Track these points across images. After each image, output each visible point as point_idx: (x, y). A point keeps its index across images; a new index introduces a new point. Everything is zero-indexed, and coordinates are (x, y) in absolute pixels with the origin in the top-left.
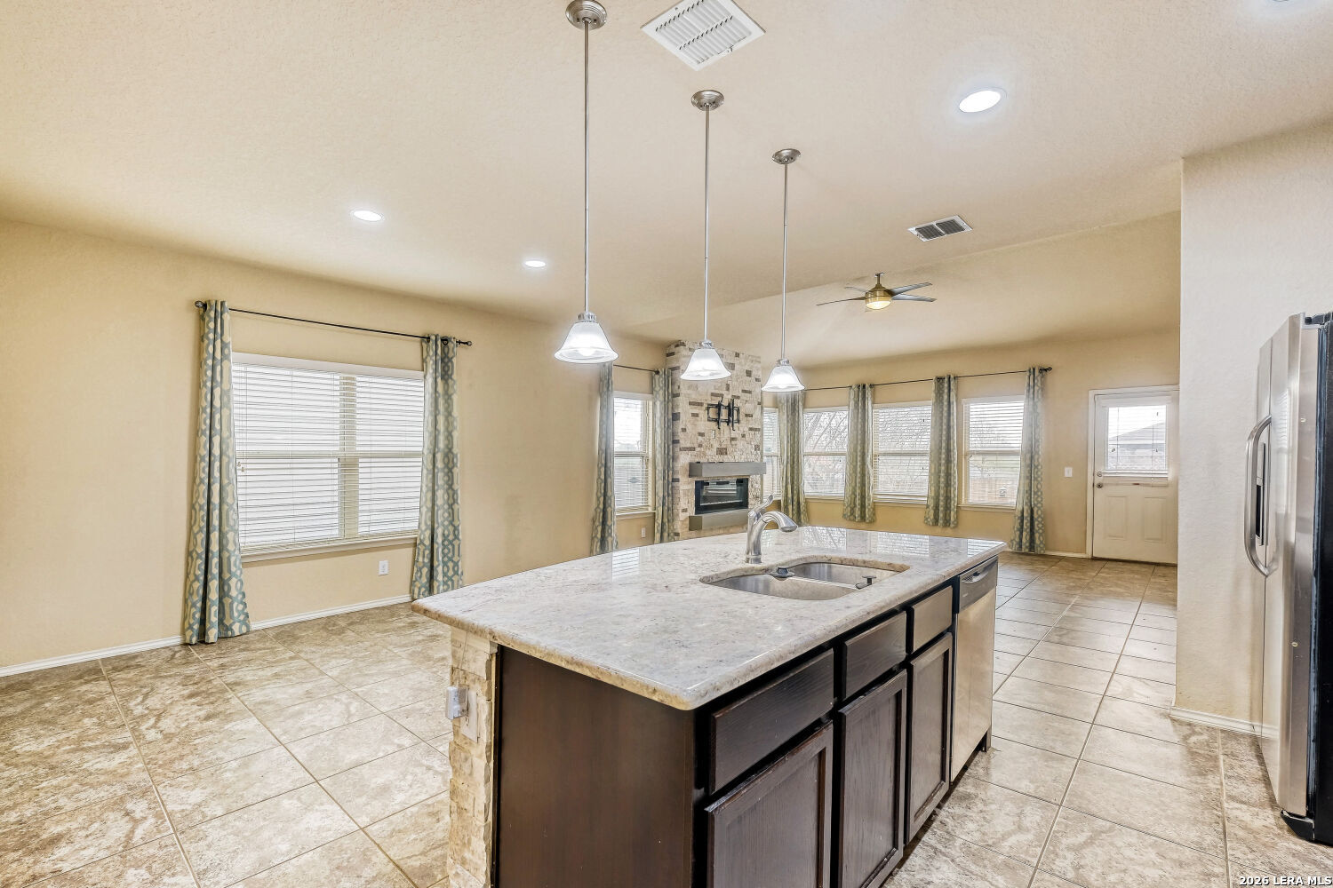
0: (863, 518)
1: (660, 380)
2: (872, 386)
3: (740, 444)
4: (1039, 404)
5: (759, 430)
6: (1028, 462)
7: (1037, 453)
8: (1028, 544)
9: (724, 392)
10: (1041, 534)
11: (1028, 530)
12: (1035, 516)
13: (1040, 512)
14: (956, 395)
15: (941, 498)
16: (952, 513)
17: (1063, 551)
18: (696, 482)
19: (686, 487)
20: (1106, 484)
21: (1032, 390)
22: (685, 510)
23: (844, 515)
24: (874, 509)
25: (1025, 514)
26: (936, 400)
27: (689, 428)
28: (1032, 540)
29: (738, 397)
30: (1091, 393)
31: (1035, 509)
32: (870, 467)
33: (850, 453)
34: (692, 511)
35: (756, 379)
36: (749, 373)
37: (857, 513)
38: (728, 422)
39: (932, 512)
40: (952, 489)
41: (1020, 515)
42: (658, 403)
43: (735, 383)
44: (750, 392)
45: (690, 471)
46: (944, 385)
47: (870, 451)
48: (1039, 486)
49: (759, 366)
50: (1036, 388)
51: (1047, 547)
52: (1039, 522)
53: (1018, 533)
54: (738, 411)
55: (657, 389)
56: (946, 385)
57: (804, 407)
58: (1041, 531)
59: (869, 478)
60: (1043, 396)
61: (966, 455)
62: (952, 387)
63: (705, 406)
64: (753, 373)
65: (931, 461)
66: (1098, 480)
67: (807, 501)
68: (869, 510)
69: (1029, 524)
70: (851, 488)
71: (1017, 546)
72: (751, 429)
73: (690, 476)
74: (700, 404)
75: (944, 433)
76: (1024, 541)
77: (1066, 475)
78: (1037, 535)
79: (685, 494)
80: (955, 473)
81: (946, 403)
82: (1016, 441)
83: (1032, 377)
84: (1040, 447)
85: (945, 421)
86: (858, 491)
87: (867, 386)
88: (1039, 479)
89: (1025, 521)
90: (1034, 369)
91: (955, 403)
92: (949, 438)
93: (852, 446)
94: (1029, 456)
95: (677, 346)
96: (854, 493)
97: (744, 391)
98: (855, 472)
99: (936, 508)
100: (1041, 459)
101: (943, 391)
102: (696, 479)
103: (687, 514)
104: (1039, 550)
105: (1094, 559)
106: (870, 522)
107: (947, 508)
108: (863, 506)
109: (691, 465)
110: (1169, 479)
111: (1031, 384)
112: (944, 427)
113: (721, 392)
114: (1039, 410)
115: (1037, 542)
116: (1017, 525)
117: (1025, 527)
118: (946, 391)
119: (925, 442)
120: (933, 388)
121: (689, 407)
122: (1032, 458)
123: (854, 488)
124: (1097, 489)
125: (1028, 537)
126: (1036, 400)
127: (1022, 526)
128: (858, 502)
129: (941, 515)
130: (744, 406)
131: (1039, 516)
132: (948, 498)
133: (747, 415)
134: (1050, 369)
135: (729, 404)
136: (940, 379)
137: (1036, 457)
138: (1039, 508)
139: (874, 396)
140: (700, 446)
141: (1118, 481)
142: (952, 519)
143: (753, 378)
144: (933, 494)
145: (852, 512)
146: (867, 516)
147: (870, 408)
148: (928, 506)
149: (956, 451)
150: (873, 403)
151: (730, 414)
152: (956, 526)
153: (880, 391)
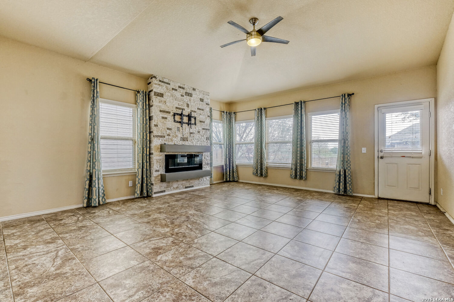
0: (261, 175)
1: (140, 97)
2: (265, 109)
3: (197, 136)
4: (348, 113)
5: (209, 130)
6: (342, 144)
7: (347, 140)
8: (343, 190)
9: (185, 108)
10: (350, 184)
11: (343, 182)
12: (347, 174)
13: (349, 172)
14: (305, 111)
15: (298, 165)
16: (304, 172)
17: (361, 194)
18: (166, 155)
19: (158, 158)
20: (386, 157)
21: (344, 106)
22: (157, 171)
23: (253, 173)
24: (267, 170)
25: (342, 173)
26: (295, 114)
27: (160, 125)
28: (345, 187)
29: (195, 112)
30: (376, 106)
31: (347, 171)
32: (264, 149)
33: (256, 143)
34: (162, 171)
35: (207, 104)
36: (202, 100)
37: (259, 172)
38: (188, 124)
39: (294, 172)
40: (304, 160)
41: (338, 173)
42: (139, 109)
43: (192, 104)
44: (203, 110)
45: (161, 148)
46: (299, 106)
47: (264, 141)
48: (349, 158)
49: (208, 97)
50: (346, 104)
51: (353, 191)
52: (349, 178)
53: (337, 184)
54: (195, 119)
55: (139, 101)
56: (300, 106)
57: (235, 121)
58: (350, 183)
59: (264, 155)
60: (349, 109)
61: (310, 142)
62: (303, 107)
63: (172, 114)
64: (205, 100)
65: (293, 146)
66: (381, 154)
67: (237, 166)
68: (264, 171)
69: (343, 179)
70: (256, 160)
71: (337, 191)
72: (204, 129)
73: (161, 151)
74: (169, 113)
75: (299, 130)
76: (341, 188)
77: (363, 152)
78: (348, 185)
79: (157, 162)
80: (304, 151)
81: (300, 115)
82: (335, 134)
83: (344, 98)
84: (349, 136)
85: (299, 124)
86: (259, 161)
87: (262, 109)
88: (349, 154)
89: (341, 177)
90: (345, 95)
91: (304, 115)
92: (301, 133)
93: (256, 139)
94: (343, 141)
95: (152, 78)
96: (257, 162)
97: (198, 109)
98: (258, 152)
99: (296, 170)
100: (349, 143)
101: (299, 110)
102: (166, 153)
103: (160, 173)
104: (349, 193)
105: (379, 198)
106: (265, 177)
107: (301, 170)
108: (261, 169)
109: (161, 145)
110: (423, 153)
111: (344, 102)
112: (299, 128)
113: (182, 107)
114: (348, 116)
115: (348, 188)
116: (337, 179)
117: (341, 180)
118: (300, 109)
119: (289, 136)
120: (294, 108)
121: (160, 113)
122: (345, 142)
123: (257, 160)
124: (380, 160)
125: (343, 186)
126: (346, 111)
127: (340, 180)
128: (259, 166)
129: (298, 173)
130: (200, 116)
131: (349, 174)
132: (301, 165)
133: (201, 122)
134: (353, 94)
135: (189, 115)
136: (297, 103)
137: (347, 142)
138: (349, 170)
139: (266, 114)
140: (169, 135)
141: (392, 155)
142: (304, 176)
143: (204, 103)
144: (294, 163)
145: (257, 172)
146: (263, 174)
147: (264, 119)
148: (292, 169)
149: (305, 140)
150: (266, 117)
151: (189, 119)
152: (306, 179)
153: (269, 111)
